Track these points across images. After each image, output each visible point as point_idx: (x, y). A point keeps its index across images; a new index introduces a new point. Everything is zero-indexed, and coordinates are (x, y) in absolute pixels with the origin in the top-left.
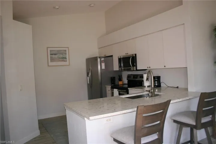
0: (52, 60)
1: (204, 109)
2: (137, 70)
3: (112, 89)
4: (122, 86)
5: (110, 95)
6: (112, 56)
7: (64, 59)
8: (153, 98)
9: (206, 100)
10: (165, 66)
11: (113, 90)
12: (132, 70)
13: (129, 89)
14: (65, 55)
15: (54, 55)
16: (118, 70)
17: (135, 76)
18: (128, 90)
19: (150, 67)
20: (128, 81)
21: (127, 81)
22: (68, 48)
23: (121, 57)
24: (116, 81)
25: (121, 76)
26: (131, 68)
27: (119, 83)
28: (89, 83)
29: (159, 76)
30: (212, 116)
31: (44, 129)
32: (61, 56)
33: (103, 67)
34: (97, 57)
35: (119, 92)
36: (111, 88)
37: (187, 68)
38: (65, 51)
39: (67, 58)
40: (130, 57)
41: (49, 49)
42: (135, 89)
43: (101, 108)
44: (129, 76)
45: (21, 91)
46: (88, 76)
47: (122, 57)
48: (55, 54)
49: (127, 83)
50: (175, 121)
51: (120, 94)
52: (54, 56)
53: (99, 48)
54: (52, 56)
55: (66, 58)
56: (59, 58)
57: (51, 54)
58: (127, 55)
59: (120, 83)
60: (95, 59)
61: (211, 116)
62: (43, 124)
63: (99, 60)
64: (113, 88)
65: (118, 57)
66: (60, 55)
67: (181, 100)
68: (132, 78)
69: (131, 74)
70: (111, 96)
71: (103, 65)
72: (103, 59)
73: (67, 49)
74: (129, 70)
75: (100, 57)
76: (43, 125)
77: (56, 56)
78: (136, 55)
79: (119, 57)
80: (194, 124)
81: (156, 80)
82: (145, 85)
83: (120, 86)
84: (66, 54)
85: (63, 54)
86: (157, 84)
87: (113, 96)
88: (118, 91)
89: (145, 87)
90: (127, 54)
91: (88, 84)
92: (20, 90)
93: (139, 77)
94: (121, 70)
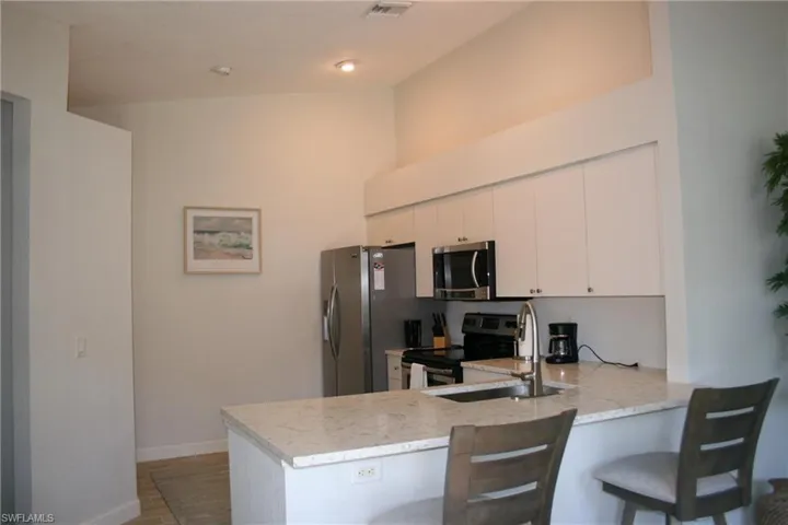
0: (201, 252)
1: (705, 448)
2: (494, 298)
3: (405, 364)
4: (443, 352)
5: (400, 383)
6: (412, 245)
7: (242, 250)
8: (535, 400)
9: (710, 416)
10: (589, 290)
11: (410, 368)
12: (477, 298)
13: (463, 364)
14: (248, 235)
15: (206, 235)
16: (432, 295)
17: (491, 320)
18: (462, 368)
19: (538, 291)
20: (465, 338)
21: (463, 335)
22: (258, 211)
23: (443, 248)
24: (423, 336)
25: (443, 316)
26: (473, 292)
27: (432, 341)
28: (327, 338)
29: (573, 322)
30: (740, 474)
31: (160, 496)
32: (234, 238)
33: (380, 285)
34: (359, 247)
35: (428, 373)
36: (403, 360)
37: (663, 296)
38: (250, 219)
39: (255, 245)
40: (473, 252)
41: (191, 214)
42: (487, 368)
43: (342, 428)
44: (469, 320)
45: (79, 356)
46: (325, 312)
47: (446, 251)
48: (212, 233)
49: (462, 344)
50: (609, 488)
51: (431, 383)
52: (207, 238)
53: (369, 216)
54: (199, 237)
55: (249, 247)
56: (225, 246)
57: (197, 232)
58: (463, 242)
59: (439, 342)
60: (352, 253)
61: (735, 473)
62: (155, 481)
63: (364, 257)
64: (408, 359)
65: (433, 250)
66: (230, 234)
67: (629, 411)
68: (479, 328)
69: (476, 312)
70: (403, 388)
71: (379, 275)
72: (379, 255)
73: (253, 215)
74: (469, 297)
75: (367, 249)
76: (153, 481)
77: (216, 239)
78: (492, 244)
79: (436, 251)
80: (672, 499)
81: (562, 339)
82: (522, 354)
83: (436, 353)
84: (250, 232)
85: (238, 233)
86: (565, 351)
87: (408, 388)
88: (424, 369)
89: (523, 359)
90: (465, 239)
91: (324, 341)
92: (76, 355)
93: (502, 322)
94: (439, 295)
